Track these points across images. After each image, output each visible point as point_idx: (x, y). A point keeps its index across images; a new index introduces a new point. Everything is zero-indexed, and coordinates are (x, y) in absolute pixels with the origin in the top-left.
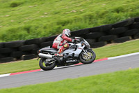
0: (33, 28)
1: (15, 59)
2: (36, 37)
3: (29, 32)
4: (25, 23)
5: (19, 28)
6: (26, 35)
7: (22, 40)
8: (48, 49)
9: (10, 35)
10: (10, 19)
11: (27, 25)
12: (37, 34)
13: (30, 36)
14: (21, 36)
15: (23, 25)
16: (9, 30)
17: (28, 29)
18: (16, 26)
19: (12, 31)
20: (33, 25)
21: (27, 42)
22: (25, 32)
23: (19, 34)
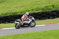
0: (55, 6)
1: (47, 18)
2: (56, 9)
3: (53, 7)
4: (52, 3)
5: (49, 6)
6: (52, 9)
7: (51, 11)
8: (18, 20)
9: (45, 9)
10: (46, 2)
11: (53, 4)
12: (57, 8)
13: (54, 9)
14: (50, 9)
15: (51, 4)
16: (45, 6)
17: (53, 6)
18: (48, 5)
19: (47, 7)
20: (56, 4)
21: (53, 12)
22: (52, 7)
23: (49, 8)
